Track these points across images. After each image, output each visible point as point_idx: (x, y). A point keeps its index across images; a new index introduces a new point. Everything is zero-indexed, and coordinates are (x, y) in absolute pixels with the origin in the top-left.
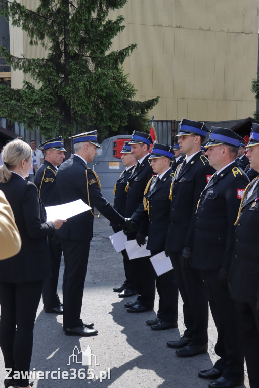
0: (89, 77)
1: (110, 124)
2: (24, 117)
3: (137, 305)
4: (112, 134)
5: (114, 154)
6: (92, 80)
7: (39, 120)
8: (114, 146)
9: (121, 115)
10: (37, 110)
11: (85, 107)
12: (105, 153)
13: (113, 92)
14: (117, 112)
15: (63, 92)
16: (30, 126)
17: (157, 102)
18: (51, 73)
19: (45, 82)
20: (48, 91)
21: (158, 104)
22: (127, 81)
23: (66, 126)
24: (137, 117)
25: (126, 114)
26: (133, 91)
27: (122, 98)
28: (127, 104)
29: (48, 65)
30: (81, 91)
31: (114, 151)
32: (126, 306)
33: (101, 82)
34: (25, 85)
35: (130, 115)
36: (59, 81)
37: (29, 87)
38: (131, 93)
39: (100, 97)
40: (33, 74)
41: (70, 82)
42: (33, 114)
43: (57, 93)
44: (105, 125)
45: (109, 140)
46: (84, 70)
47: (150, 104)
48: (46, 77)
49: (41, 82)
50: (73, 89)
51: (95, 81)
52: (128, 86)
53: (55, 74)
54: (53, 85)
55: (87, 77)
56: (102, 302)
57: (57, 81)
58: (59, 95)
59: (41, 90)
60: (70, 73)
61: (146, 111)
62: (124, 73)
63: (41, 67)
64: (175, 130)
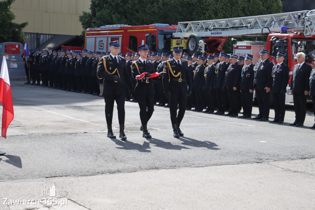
1: (3, 36)
5: (5, 51)
8: (6, 47)
9: (8, 31)
12: (1, 50)
14: (6, 29)
21: (28, 25)
24: (17, 32)
25: (11, 30)
26: (13, 17)
45: (2, 44)
47: (24, 25)
52: (10, 13)
61: (21, 29)
64: (38, 39)
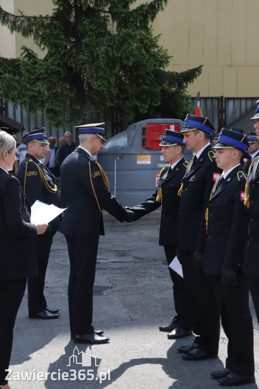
0: (110, 40)
1: (137, 105)
2: (24, 96)
3: (195, 350)
4: (140, 117)
5: (143, 144)
6: (115, 44)
7: (44, 99)
8: (144, 134)
9: (152, 91)
10: (41, 86)
11: (107, 81)
12: (131, 143)
13: (141, 60)
14: (146, 87)
15: (74, 62)
16: (32, 109)
17: (200, 72)
18: (57, 37)
19: (52, 48)
20: (55, 60)
21: (201, 75)
22: (158, 45)
23: (79, 107)
24: (173, 94)
25: (159, 89)
26: (165, 59)
27: (152, 68)
28: (160, 76)
29: (54, 24)
30: (101, 59)
31: (144, 140)
32: (180, 351)
33: (126, 46)
34: (24, 53)
35: (163, 91)
36: (69, 47)
37: (30, 55)
38: (163, 62)
39: (123, 67)
40: (35, 38)
41: (84, 48)
42: (35, 91)
43: (66, 64)
44: (130, 105)
45: (135, 126)
46: (102, 32)
47: (190, 75)
48: (52, 40)
49: (46, 48)
50: (89, 58)
51: (118, 46)
52: (159, 51)
53: (62, 37)
54: (60, 53)
55: (107, 41)
56: (147, 345)
57: (66, 47)
58: (69, 65)
59: (46, 59)
60: (83, 36)
61: (185, 85)
62: (154, 34)
63: (45, 28)
64: (222, 111)
